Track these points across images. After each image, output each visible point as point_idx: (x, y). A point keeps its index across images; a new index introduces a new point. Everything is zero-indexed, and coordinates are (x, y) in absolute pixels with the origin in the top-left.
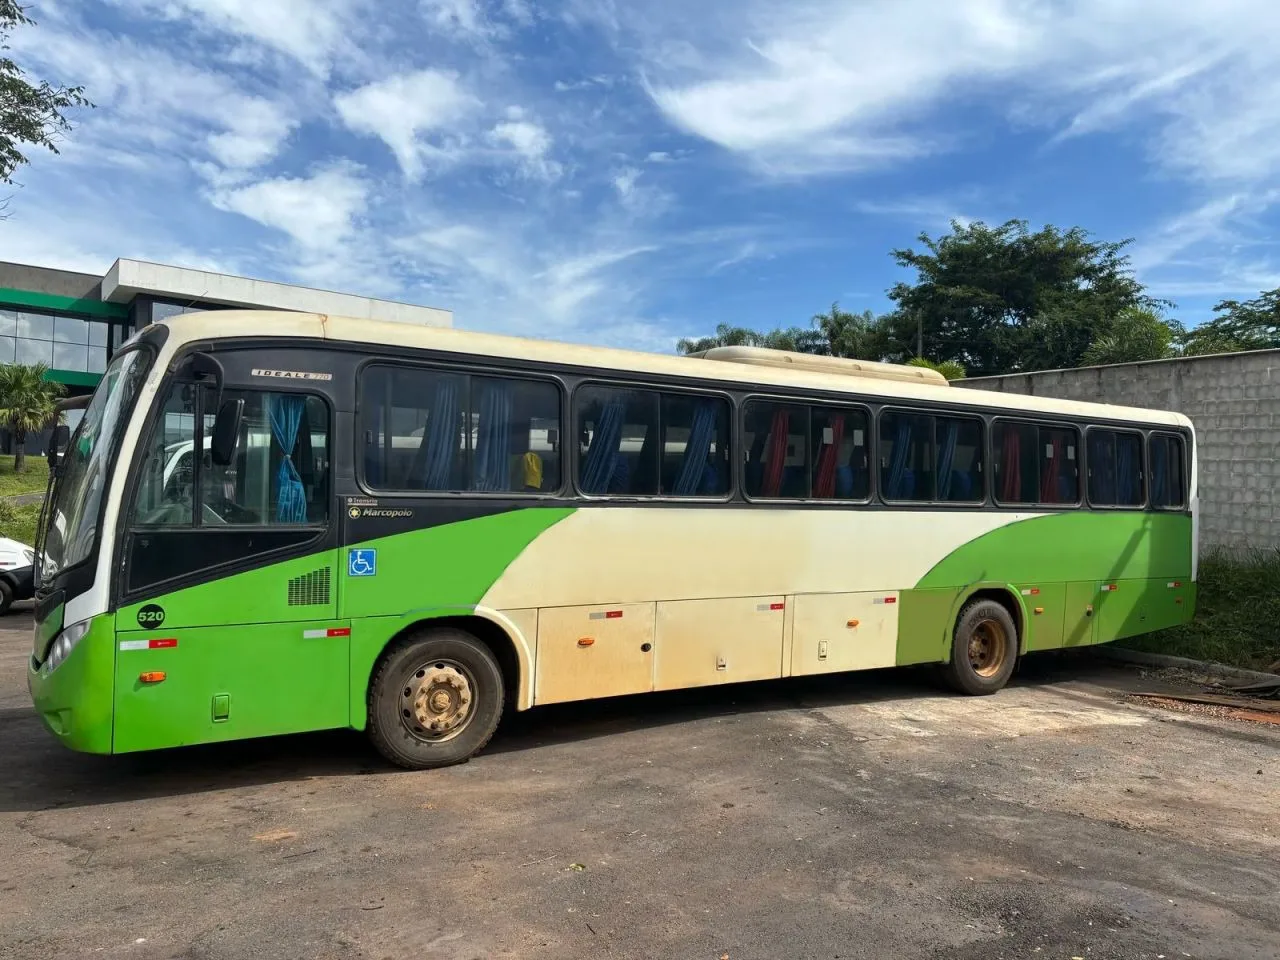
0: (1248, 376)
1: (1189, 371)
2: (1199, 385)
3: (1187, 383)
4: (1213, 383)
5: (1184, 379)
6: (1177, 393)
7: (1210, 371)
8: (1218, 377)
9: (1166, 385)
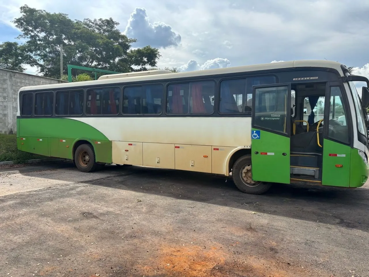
0: (36, 82)
1: (14, 75)
2: (18, 80)
3: (14, 79)
4: (23, 81)
5: (12, 77)
6: (10, 81)
7: (22, 77)
8: (25, 80)
9: (5, 78)
